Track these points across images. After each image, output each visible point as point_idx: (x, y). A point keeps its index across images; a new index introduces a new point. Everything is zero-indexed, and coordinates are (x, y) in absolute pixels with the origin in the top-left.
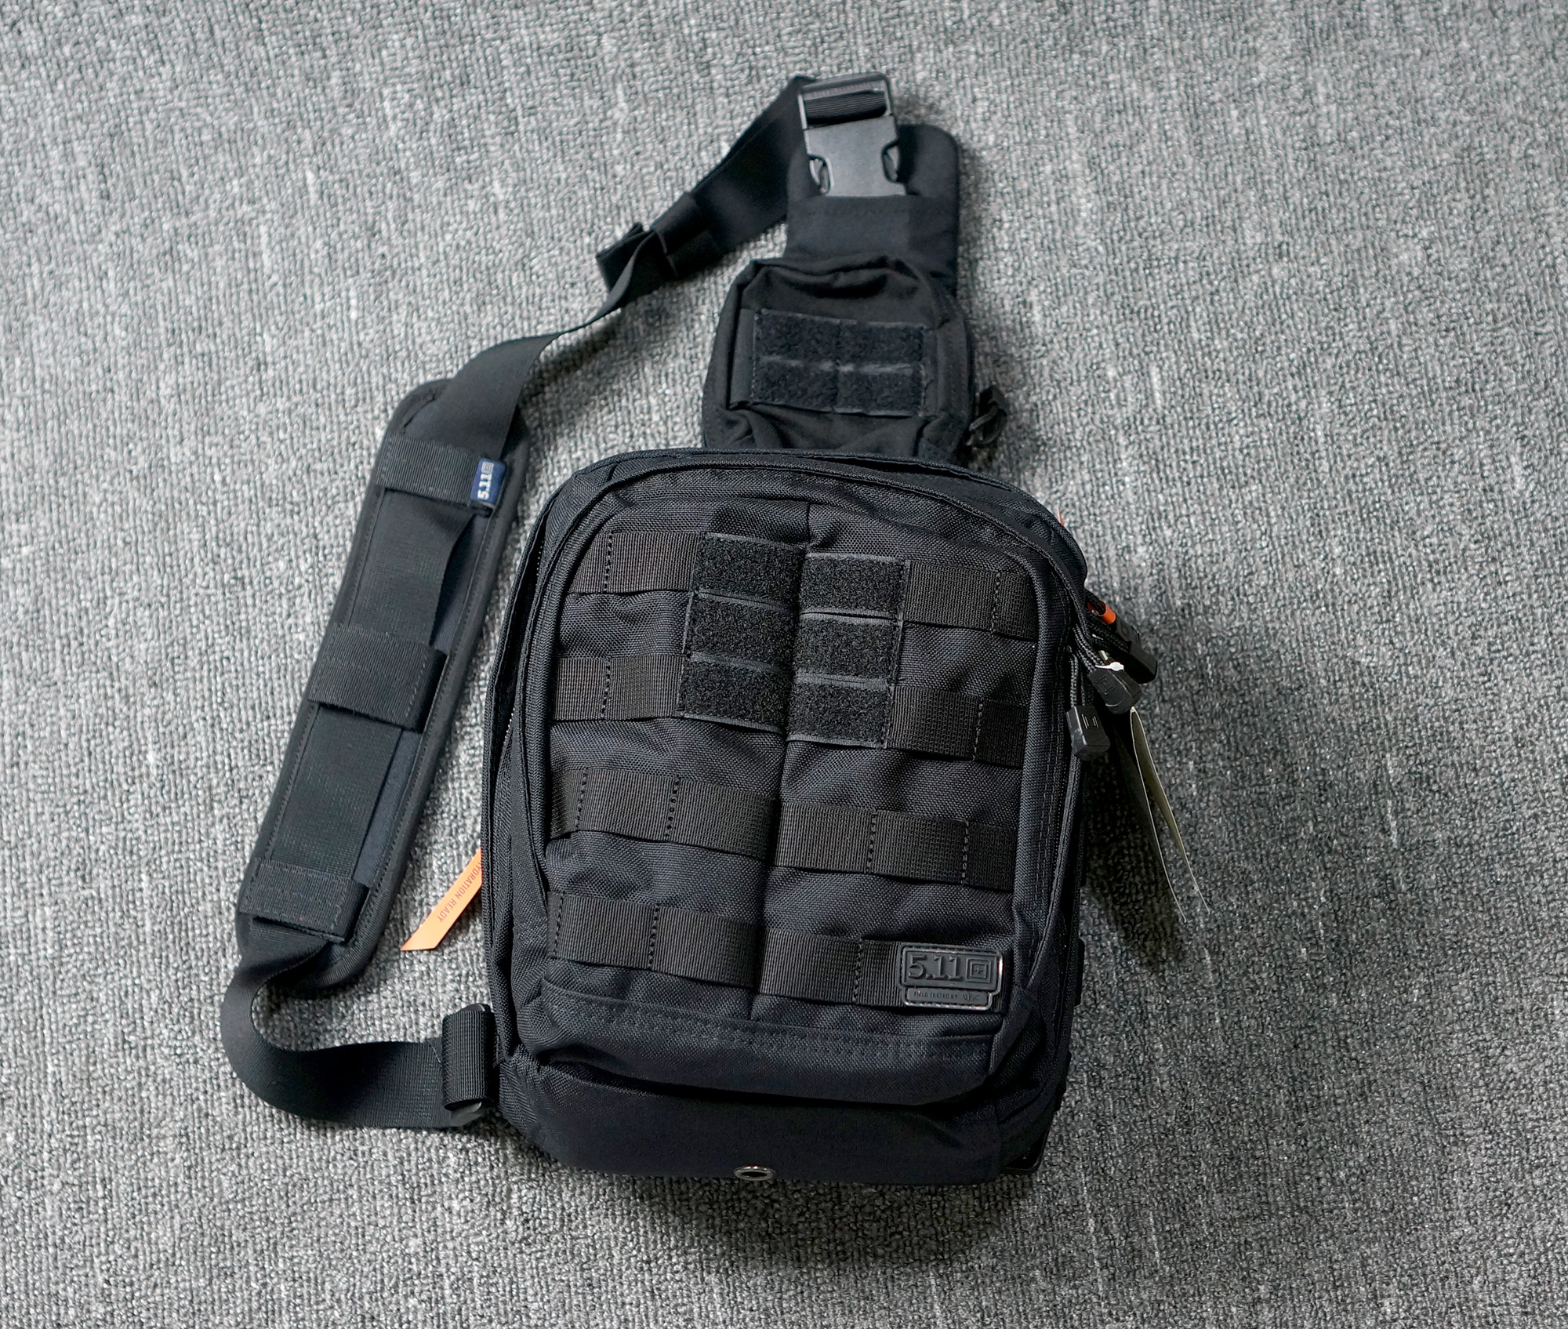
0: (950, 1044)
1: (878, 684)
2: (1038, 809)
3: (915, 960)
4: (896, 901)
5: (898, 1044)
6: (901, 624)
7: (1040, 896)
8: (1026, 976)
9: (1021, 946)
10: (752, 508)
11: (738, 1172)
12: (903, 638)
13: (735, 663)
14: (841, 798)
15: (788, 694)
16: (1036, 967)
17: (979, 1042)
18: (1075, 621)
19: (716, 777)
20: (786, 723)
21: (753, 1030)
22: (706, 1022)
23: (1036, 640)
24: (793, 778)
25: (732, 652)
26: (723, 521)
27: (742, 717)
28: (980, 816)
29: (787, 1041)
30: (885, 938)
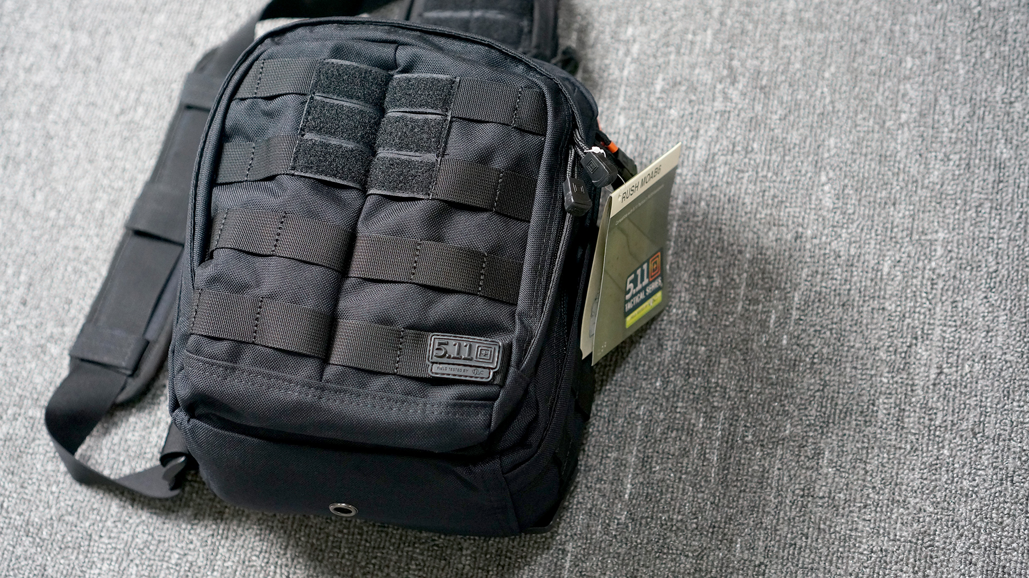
0: (462, 405)
1: (431, 157)
2: (539, 248)
3: (440, 344)
4: (430, 303)
5: (425, 405)
6: (449, 118)
7: (536, 308)
8: (519, 362)
9: (518, 340)
10: (358, 46)
11: (331, 508)
12: (450, 128)
13: (334, 141)
14: (398, 231)
15: (369, 164)
16: (528, 356)
17: (484, 406)
18: (575, 127)
19: (312, 214)
20: (366, 182)
21: (323, 389)
22: (290, 382)
23: (544, 135)
24: (366, 219)
25: (333, 134)
26: (338, 52)
27: (335, 176)
28: (496, 250)
29: (347, 398)
30: (421, 329)
